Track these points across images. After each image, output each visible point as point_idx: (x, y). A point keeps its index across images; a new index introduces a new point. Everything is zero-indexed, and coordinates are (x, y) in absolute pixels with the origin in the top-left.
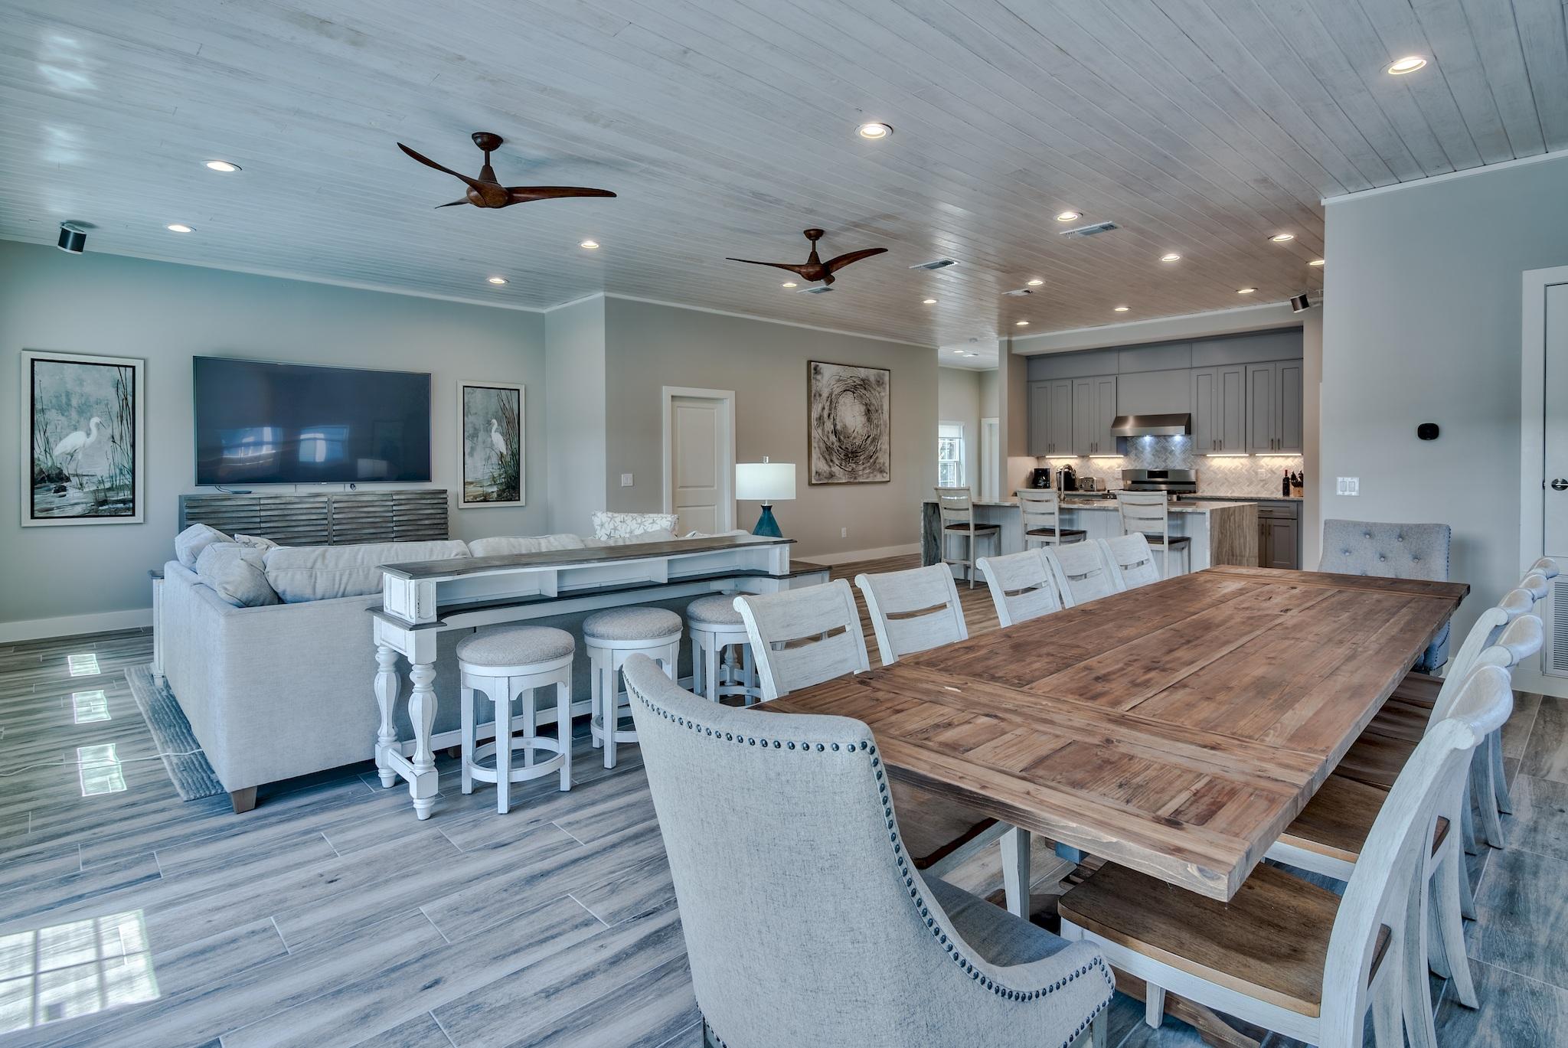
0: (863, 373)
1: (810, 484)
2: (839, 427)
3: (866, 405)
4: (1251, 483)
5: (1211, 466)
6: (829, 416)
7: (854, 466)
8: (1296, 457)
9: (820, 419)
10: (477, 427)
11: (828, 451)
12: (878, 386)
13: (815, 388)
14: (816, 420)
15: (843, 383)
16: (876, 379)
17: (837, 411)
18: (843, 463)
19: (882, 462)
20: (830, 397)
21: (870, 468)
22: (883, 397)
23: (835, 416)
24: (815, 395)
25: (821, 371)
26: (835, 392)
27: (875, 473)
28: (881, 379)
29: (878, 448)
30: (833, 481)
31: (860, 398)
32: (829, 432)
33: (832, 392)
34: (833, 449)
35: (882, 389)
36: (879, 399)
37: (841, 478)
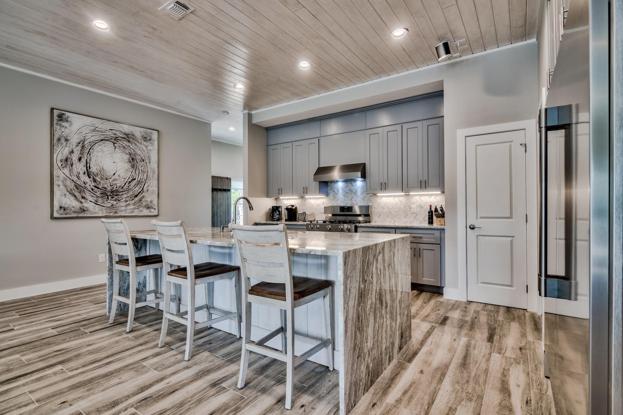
0: (127, 129)
1: (52, 218)
2: (94, 169)
3: (130, 154)
4: (407, 215)
5: (380, 203)
6: (80, 159)
7: (115, 203)
8: (437, 195)
9: (66, 160)
11: (78, 189)
12: (145, 141)
13: (60, 133)
14: (61, 161)
15: (101, 133)
16: (142, 135)
17: (92, 158)
18: (100, 201)
19: (149, 200)
20: (82, 144)
21: (135, 205)
22: (150, 150)
23: (88, 161)
24: (59, 140)
25: (69, 119)
26: (89, 140)
27: (141, 209)
28: (149, 136)
29: (145, 189)
30: (85, 215)
31: (122, 149)
32: (79, 172)
33: (84, 139)
34: (85, 188)
35: (149, 144)
36: (146, 152)
37: (96, 213)
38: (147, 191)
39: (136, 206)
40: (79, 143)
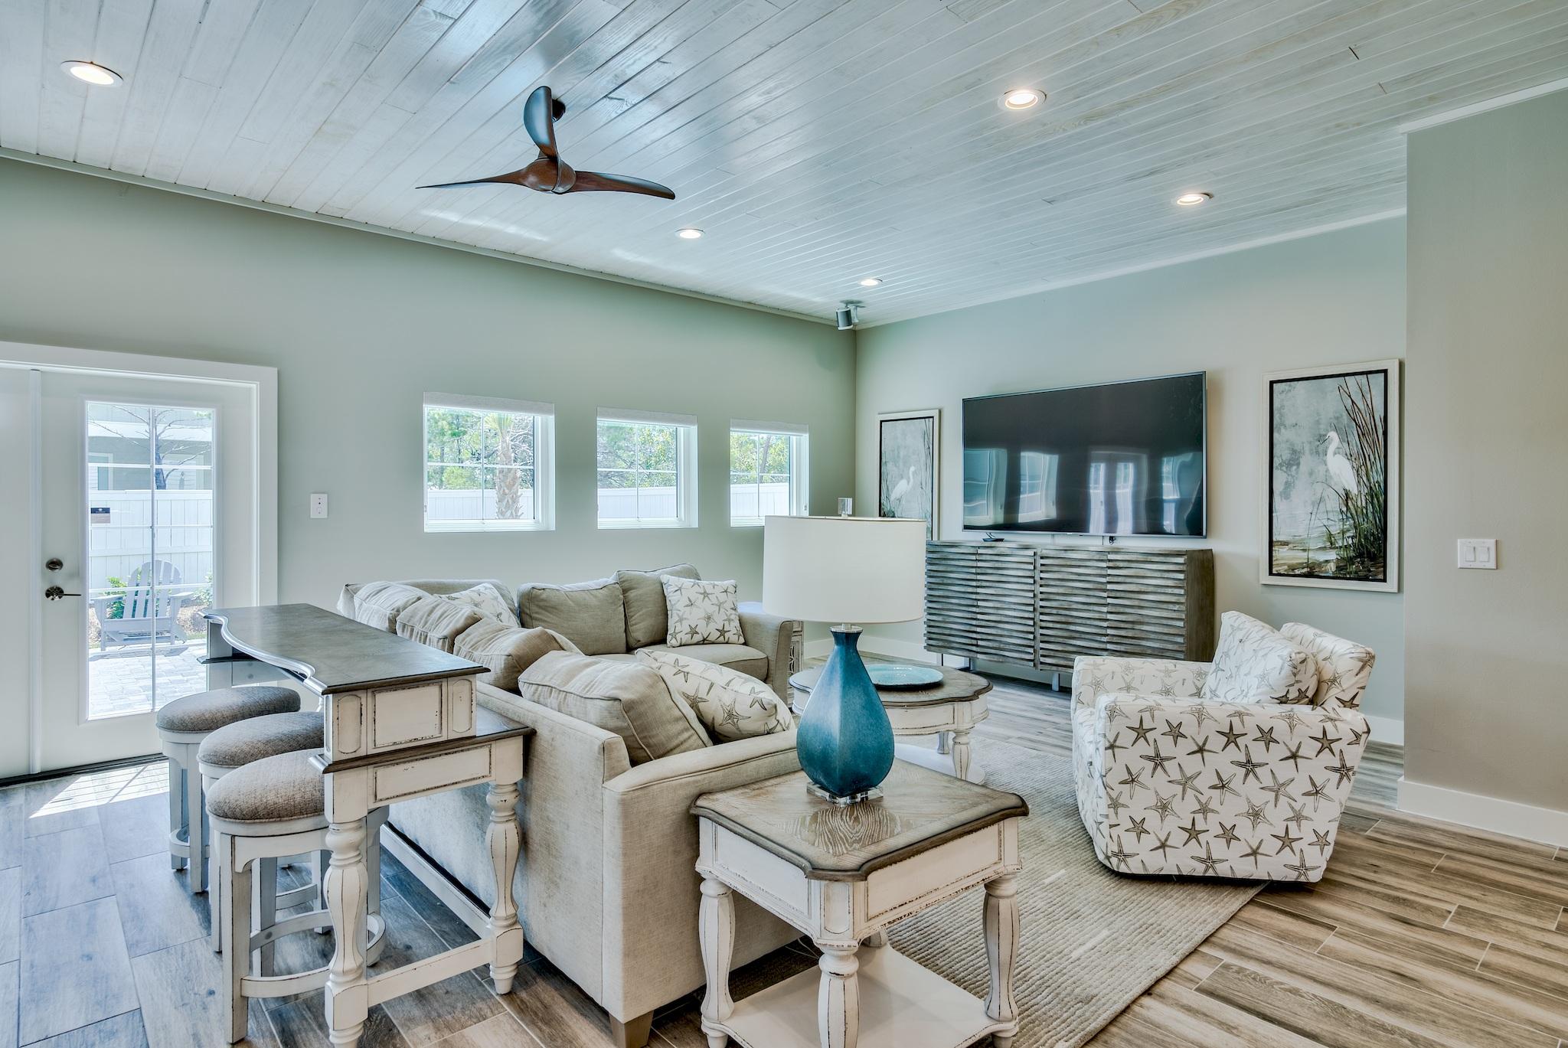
10: (1297, 448)
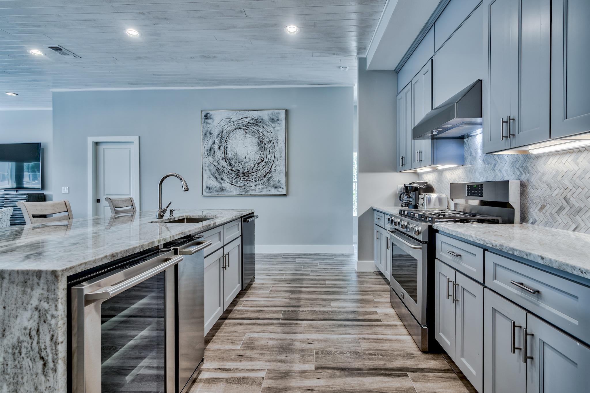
0: (255, 114)
1: (203, 195)
2: (230, 155)
3: (259, 138)
6: (219, 148)
7: (246, 183)
9: (210, 150)
11: (218, 172)
12: (273, 122)
13: (206, 129)
14: (207, 151)
15: (235, 123)
16: (269, 118)
17: (228, 145)
18: (234, 181)
19: (277, 180)
20: (221, 135)
21: (263, 185)
22: (278, 130)
23: (225, 148)
24: (206, 134)
25: (212, 117)
26: (225, 131)
27: (269, 188)
28: (277, 117)
29: (272, 170)
30: (223, 194)
31: (252, 133)
32: (219, 159)
33: (222, 131)
34: (223, 171)
35: (276, 124)
36: (273, 133)
37: (232, 192)
38: (275, 171)
39: (265, 185)
40: (219, 135)
